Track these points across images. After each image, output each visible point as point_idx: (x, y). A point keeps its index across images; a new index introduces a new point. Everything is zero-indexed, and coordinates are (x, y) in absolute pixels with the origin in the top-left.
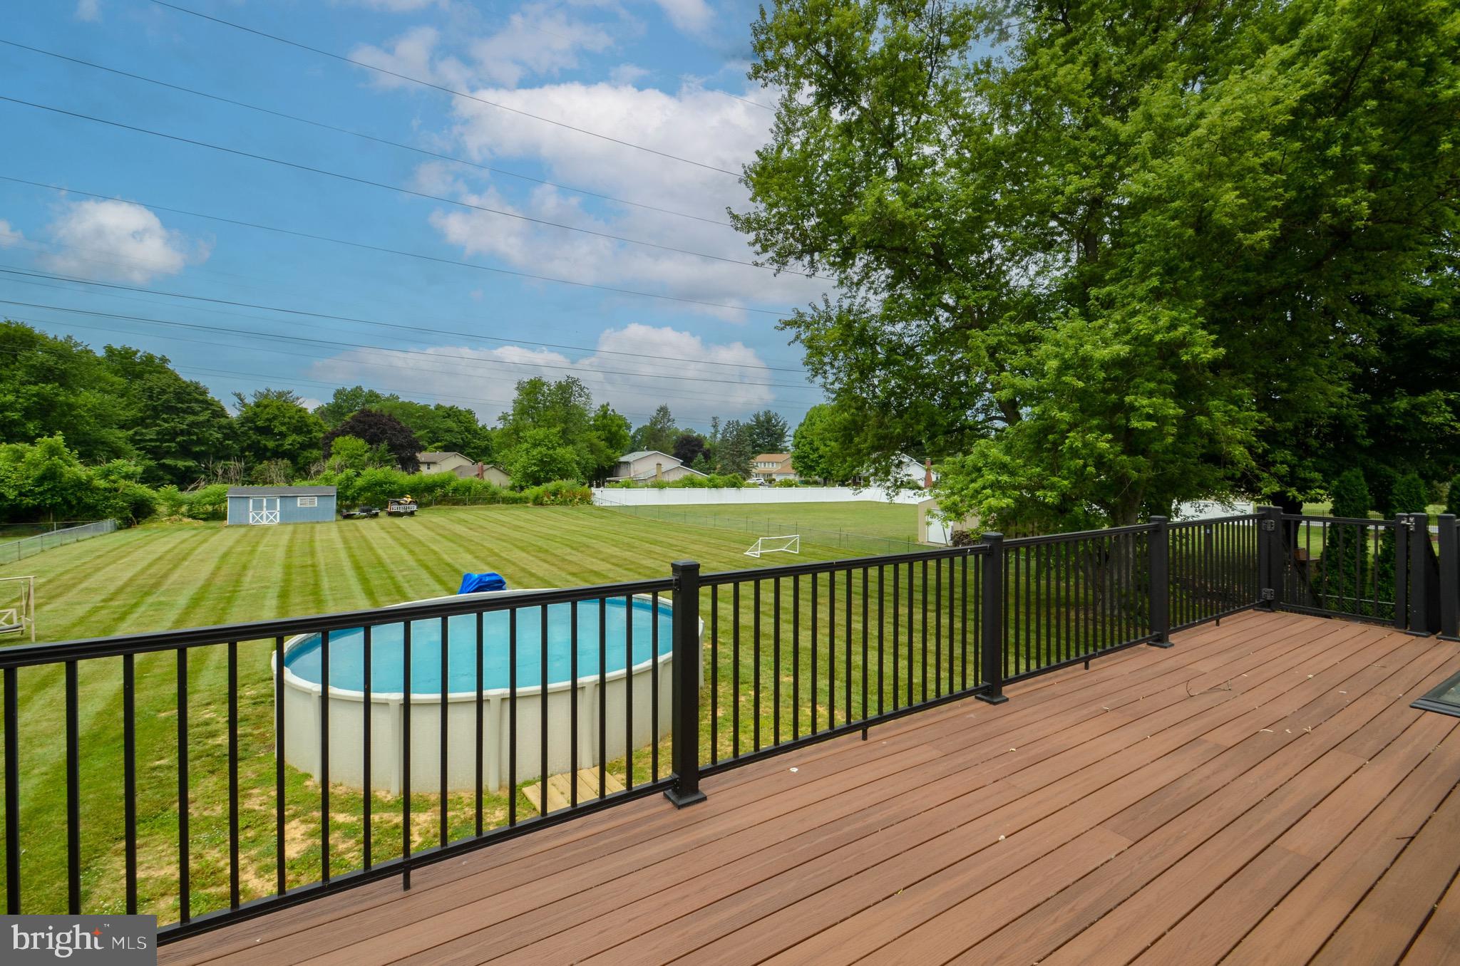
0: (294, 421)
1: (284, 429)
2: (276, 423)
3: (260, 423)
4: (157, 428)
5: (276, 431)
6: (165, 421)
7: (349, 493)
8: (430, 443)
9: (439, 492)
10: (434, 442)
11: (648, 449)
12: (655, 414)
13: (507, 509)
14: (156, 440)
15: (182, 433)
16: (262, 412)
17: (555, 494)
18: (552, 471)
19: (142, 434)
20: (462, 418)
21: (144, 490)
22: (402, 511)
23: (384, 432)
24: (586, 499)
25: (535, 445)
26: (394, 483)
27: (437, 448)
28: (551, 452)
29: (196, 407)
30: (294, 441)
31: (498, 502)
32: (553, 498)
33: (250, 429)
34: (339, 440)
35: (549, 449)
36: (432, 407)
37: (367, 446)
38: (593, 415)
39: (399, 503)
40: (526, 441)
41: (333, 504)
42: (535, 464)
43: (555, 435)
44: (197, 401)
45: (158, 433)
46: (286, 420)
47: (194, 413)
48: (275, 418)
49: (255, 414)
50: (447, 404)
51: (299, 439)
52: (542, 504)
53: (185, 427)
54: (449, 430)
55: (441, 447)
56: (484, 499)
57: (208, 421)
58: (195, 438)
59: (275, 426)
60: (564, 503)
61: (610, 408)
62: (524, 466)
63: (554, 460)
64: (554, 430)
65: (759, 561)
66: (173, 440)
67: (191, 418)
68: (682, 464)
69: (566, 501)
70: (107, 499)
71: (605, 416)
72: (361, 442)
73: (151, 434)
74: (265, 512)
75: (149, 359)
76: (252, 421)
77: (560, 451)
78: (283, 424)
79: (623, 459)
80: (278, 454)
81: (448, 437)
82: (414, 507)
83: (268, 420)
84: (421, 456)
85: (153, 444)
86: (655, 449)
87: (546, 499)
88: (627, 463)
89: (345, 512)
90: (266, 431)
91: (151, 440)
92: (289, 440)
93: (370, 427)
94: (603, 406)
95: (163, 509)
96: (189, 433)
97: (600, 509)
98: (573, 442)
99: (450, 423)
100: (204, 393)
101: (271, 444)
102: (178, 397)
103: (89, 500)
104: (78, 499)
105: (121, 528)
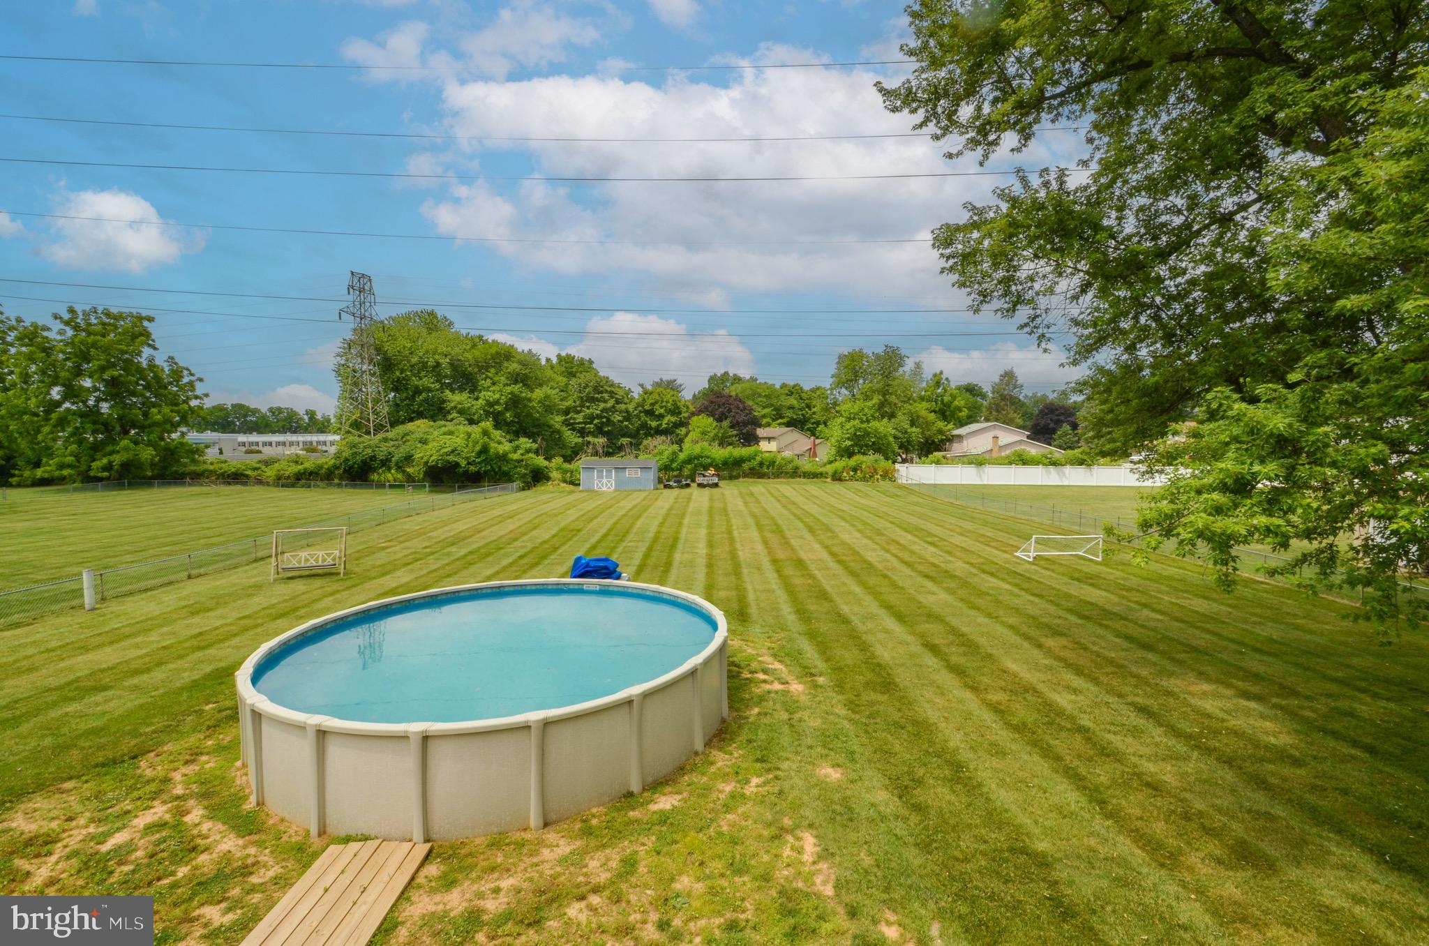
0: (670, 405)
1: (662, 411)
2: (657, 406)
3: (647, 407)
4: (583, 414)
5: (657, 413)
6: (588, 408)
7: (674, 465)
8: (774, 420)
9: (746, 466)
10: (777, 419)
11: (987, 420)
12: (997, 380)
13: (804, 484)
15: (597, 417)
17: (855, 470)
18: (867, 446)
19: (574, 419)
20: (804, 395)
21: (540, 461)
22: (705, 483)
23: (730, 411)
24: (888, 475)
25: (849, 419)
26: (708, 457)
27: (779, 424)
28: (864, 425)
29: (606, 396)
30: (669, 421)
31: (800, 477)
32: (852, 473)
33: (640, 412)
34: (695, 418)
35: (862, 422)
36: (778, 386)
37: (715, 423)
38: (924, 385)
39: (704, 476)
40: (841, 415)
41: (651, 476)
42: (848, 439)
43: (870, 408)
44: (606, 391)
45: (585, 417)
46: (664, 404)
47: (605, 401)
48: (656, 402)
49: (644, 400)
50: (791, 383)
51: (673, 419)
52: (840, 480)
53: (599, 412)
54: (791, 407)
55: (784, 424)
56: (786, 473)
57: (613, 407)
58: (605, 420)
59: (657, 409)
60: (864, 479)
61: (944, 377)
62: (838, 441)
63: (868, 434)
64: (870, 404)
65: (1028, 566)
66: (591, 423)
67: (602, 405)
68: (1028, 437)
69: (865, 477)
70: (516, 467)
71: (938, 384)
72: (711, 420)
73: (579, 418)
74: (605, 480)
75: (582, 362)
76: (642, 406)
77: (875, 424)
78: (662, 407)
79: (956, 432)
80: (659, 432)
81: (789, 414)
82: (716, 480)
83: (651, 404)
84: (760, 432)
86: (997, 420)
87: (845, 474)
88: (960, 437)
89: (663, 483)
90: (650, 413)
91: (579, 423)
92: (665, 420)
93: (719, 406)
94: (935, 375)
95: (555, 475)
96: (602, 417)
97: (902, 487)
98: (892, 416)
99: (793, 401)
101: (654, 424)
102: (596, 389)
103: (505, 468)
104: (500, 467)
105: (524, 489)
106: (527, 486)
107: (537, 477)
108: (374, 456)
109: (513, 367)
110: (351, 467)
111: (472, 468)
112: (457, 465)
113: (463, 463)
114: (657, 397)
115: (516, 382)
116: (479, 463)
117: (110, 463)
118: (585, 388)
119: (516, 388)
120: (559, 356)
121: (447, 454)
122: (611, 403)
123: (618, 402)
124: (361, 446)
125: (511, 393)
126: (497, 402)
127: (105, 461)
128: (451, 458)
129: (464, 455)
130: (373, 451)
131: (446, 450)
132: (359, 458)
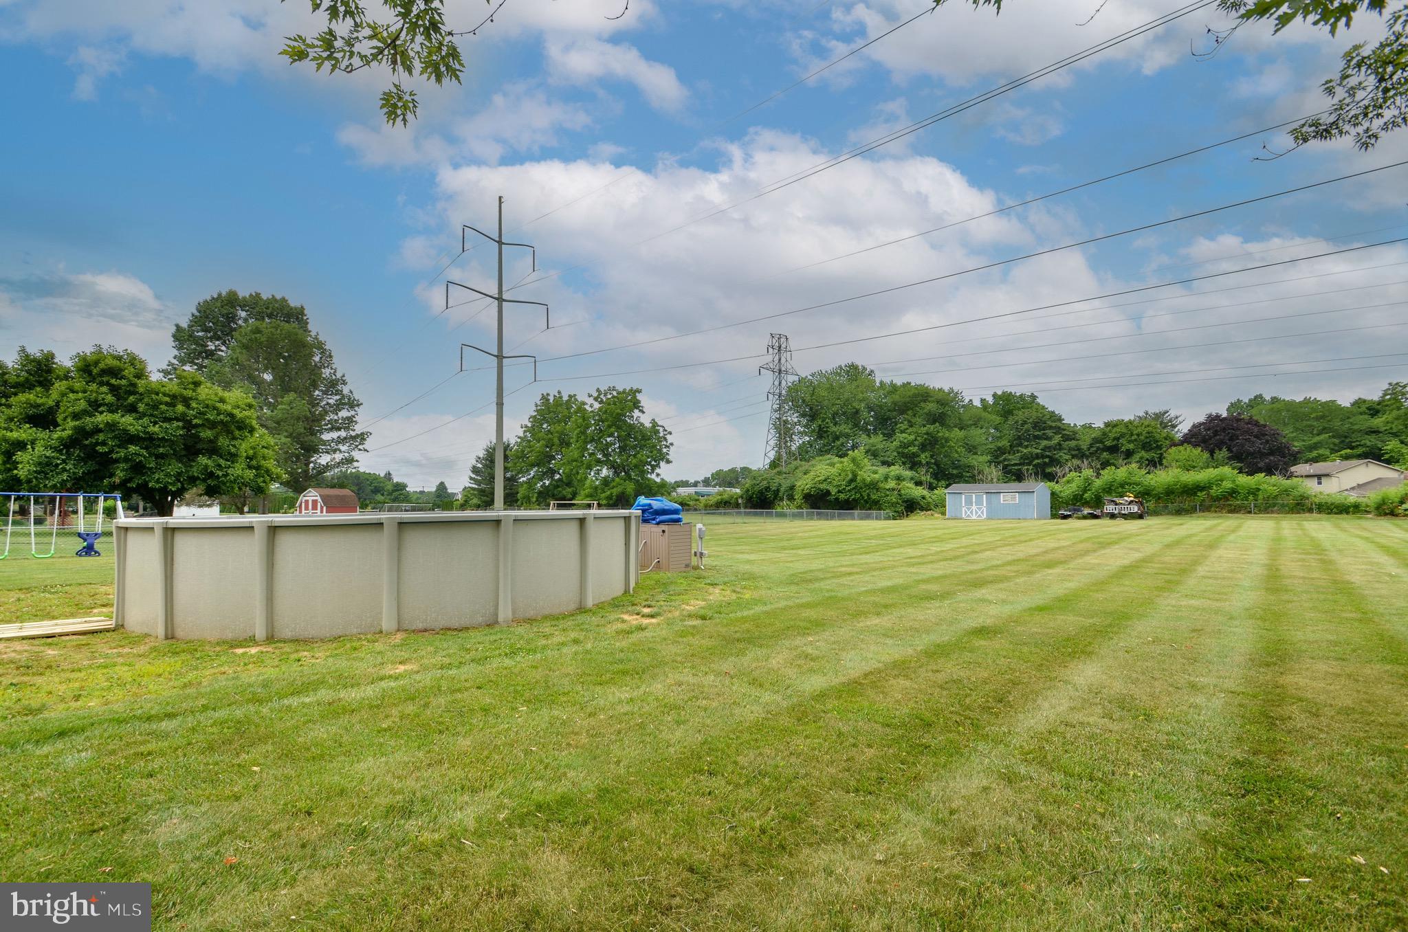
0: (1142, 438)
1: (1131, 446)
3: (1108, 443)
4: (1020, 454)
6: (1026, 447)
14: (1020, 464)
15: (1037, 456)
16: (1110, 432)
19: (1009, 460)
29: (1049, 433)
30: (1141, 458)
44: (1051, 428)
47: (1048, 438)
48: (1123, 435)
49: (1104, 434)
53: (1039, 451)
57: (1060, 444)
58: (1047, 460)
59: (1122, 445)
66: (1029, 464)
67: (1044, 443)
70: (887, 496)
74: (974, 507)
75: (1022, 398)
76: (1101, 442)
78: (1129, 442)
83: (1117, 439)
85: (1016, 468)
89: (1055, 513)
96: (1043, 457)
100: (1060, 419)
102: (1036, 425)
103: (873, 497)
104: (869, 495)
105: (894, 518)
106: (898, 516)
107: (911, 507)
108: (769, 487)
109: (931, 406)
110: (751, 498)
111: (842, 496)
112: (828, 493)
113: (834, 491)
114: (1124, 430)
115: (934, 422)
116: (849, 491)
117: (612, 494)
118: (1022, 425)
119: (931, 428)
120: (995, 395)
121: (821, 482)
122: (1057, 439)
123: (1067, 438)
124: (760, 479)
125: (927, 434)
126: (911, 444)
127: (608, 493)
128: (824, 486)
129: (835, 483)
130: (768, 483)
131: (820, 478)
132: (757, 488)
